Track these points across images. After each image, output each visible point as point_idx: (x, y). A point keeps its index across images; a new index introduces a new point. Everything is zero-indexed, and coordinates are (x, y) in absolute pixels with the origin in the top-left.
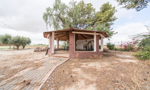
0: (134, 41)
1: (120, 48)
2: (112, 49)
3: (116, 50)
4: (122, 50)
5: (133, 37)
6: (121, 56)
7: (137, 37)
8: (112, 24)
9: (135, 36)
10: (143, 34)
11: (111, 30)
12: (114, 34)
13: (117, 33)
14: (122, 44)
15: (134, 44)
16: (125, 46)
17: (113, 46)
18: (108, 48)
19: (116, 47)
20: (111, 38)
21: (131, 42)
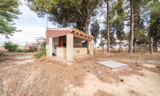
0: (38, 42)
1: (25, 49)
2: (14, 50)
3: (20, 51)
4: (27, 51)
5: (37, 39)
6: (21, 58)
7: (40, 39)
8: (16, 18)
9: (39, 39)
10: (43, 38)
11: (13, 24)
12: (17, 31)
13: (21, 31)
14: (27, 45)
15: (37, 45)
16: (30, 47)
17: (16, 46)
18: (6, 50)
19: (20, 48)
20: (12, 35)
21: (35, 43)
